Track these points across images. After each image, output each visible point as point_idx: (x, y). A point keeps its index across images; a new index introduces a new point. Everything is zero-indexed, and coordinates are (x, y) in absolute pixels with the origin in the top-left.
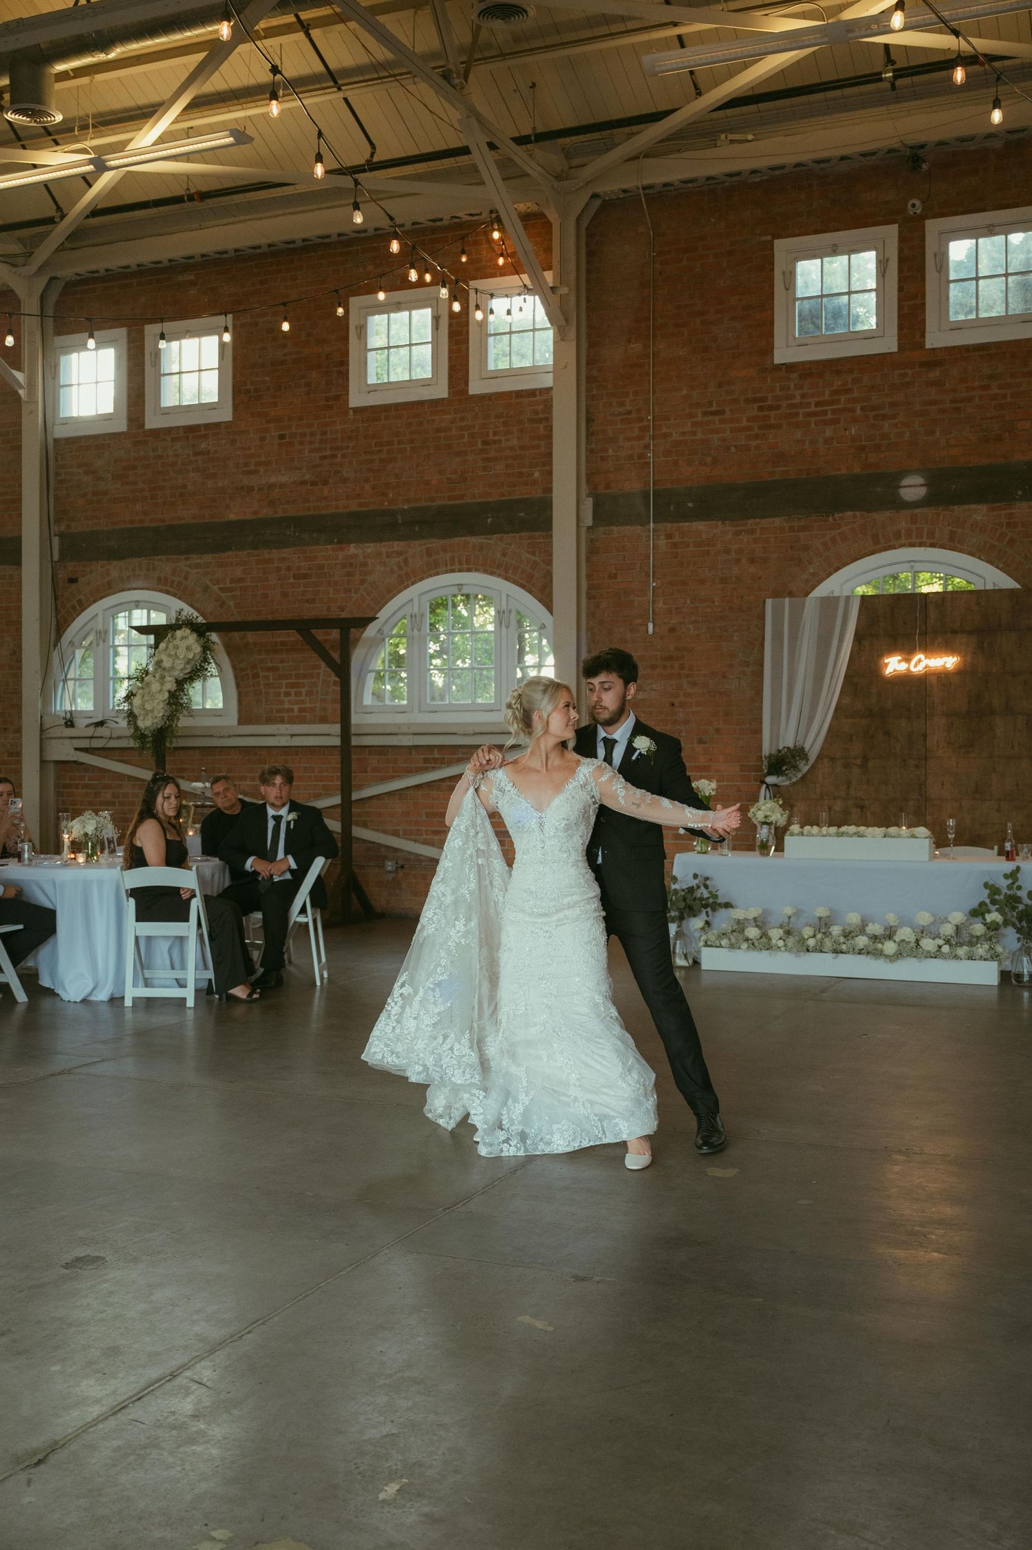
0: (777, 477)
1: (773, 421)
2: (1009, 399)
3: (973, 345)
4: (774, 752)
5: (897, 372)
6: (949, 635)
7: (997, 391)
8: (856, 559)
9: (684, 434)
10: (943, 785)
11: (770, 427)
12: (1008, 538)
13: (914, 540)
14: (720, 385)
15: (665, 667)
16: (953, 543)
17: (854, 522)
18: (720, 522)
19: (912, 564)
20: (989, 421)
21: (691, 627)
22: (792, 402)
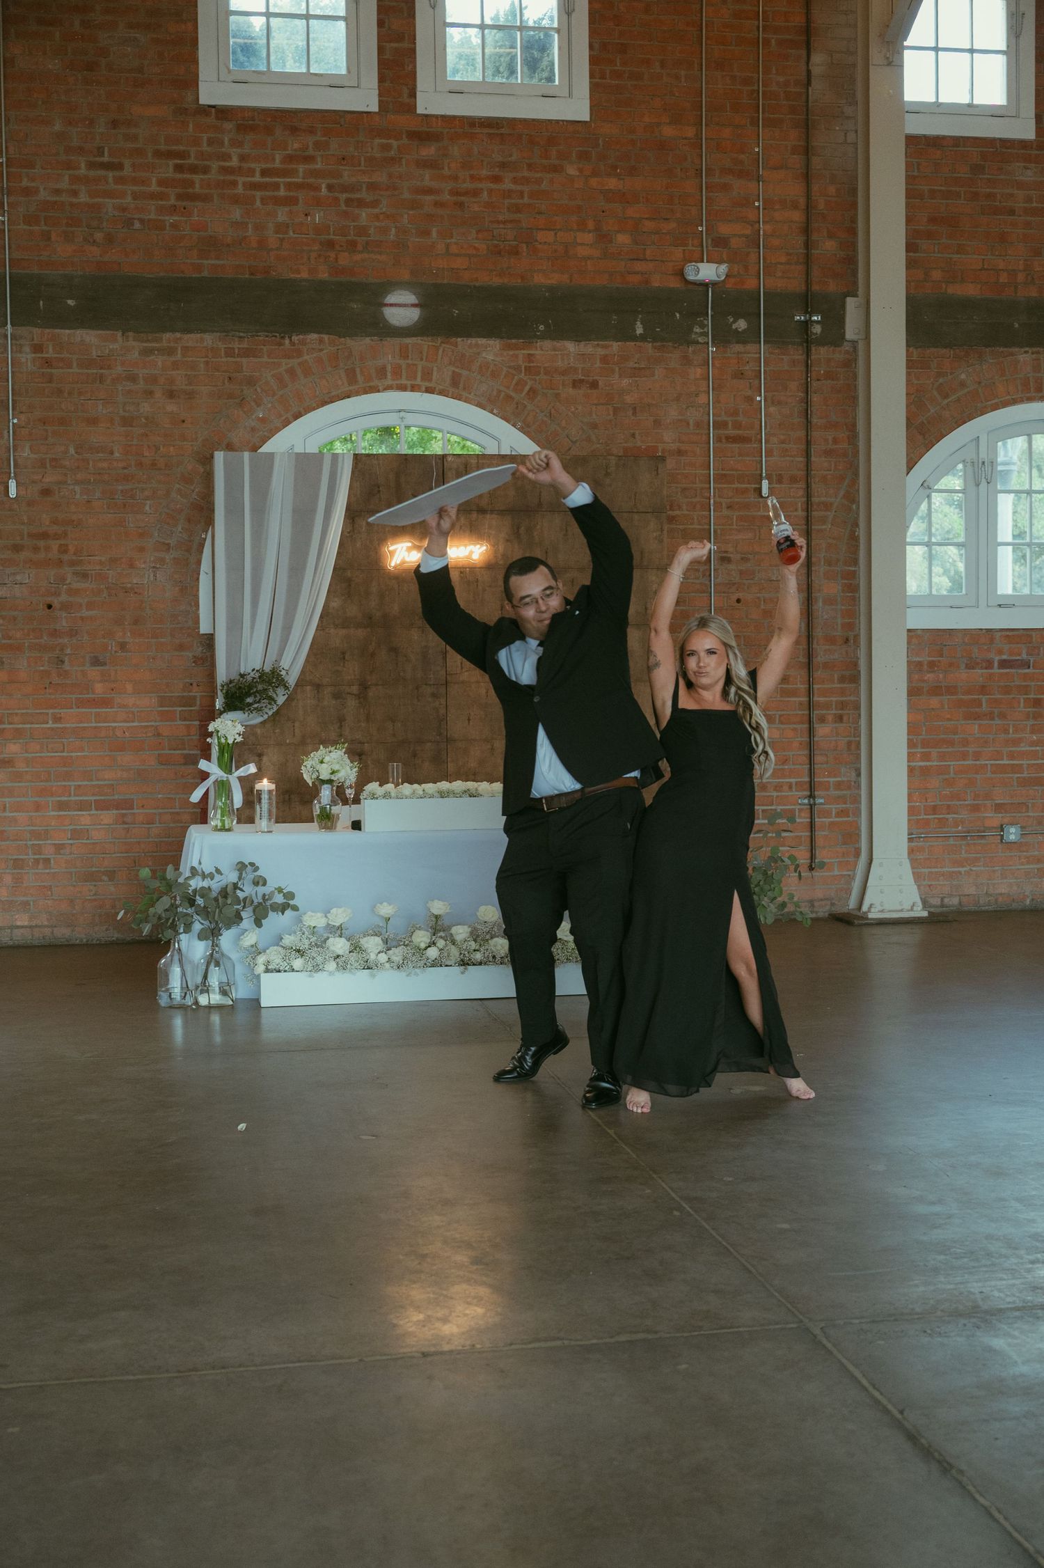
0: (205, 274)
1: (197, 189)
2: (526, 200)
3: (480, 118)
4: (235, 676)
5: (377, 141)
6: (474, 515)
7: (512, 186)
8: (324, 403)
9: (57, 192)
10: (469, 720)
11: (193, 197)
12: (527, 388)
13: (404, 382)
14: (115, 124)
15: (36, 549)
16: (456, 389)
17: (321, 350)
18: (119, 334)
19: (402, 414)
20: (502, 226)
21: (77, 488)
22: (227, 164)
